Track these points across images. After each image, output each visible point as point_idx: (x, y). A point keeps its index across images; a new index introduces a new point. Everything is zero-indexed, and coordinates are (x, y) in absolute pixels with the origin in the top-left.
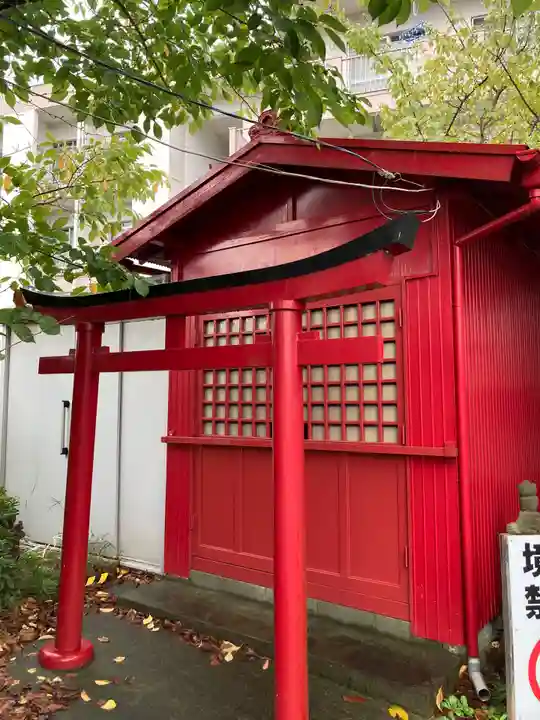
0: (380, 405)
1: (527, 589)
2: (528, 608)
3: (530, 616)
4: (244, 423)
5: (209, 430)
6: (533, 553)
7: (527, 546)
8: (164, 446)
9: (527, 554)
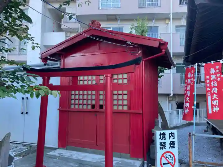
0: (123, 100)
1: (160, 143)
2: (160, 147)
3: (160, 149)
4: (84, 105)
5: (72, 106)
6: (161, 135)
7: (160, 133)
8: (58, 111)
9: (160, 135)
